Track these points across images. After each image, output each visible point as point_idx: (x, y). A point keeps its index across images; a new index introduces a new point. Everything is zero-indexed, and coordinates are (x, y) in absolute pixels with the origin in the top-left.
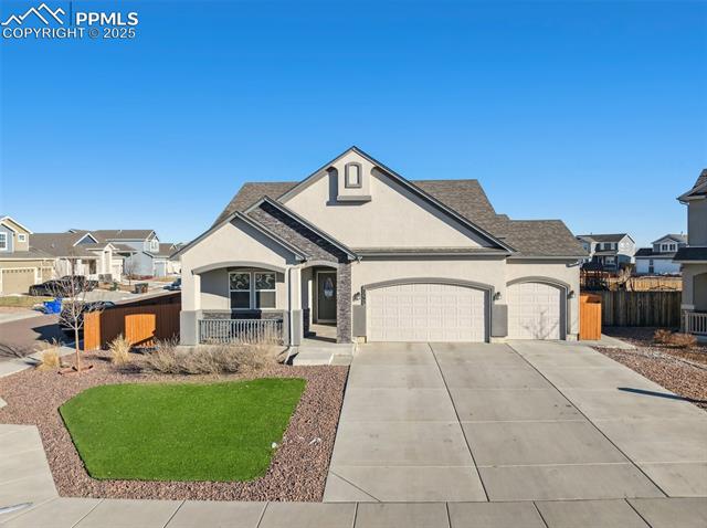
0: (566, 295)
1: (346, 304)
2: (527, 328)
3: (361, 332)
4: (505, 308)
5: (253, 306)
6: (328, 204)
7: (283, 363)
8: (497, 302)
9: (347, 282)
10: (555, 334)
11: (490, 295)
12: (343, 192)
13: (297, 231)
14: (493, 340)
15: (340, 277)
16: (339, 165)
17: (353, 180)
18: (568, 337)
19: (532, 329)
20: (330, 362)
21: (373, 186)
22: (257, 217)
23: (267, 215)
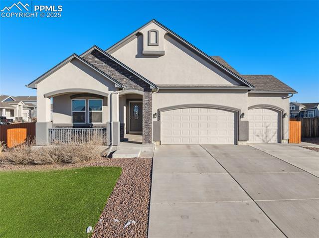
0: (281, 116)
1: (149, 119)
2: (258, 136)
3: (158, 139)
4: (247, 122)
5: (87, 121)
6: (137, 57)
7: (105, 157)
8: (242, 120)
9: (150, 104)
10: (275, 139)
11: (238, 115)
12: (147, 49)
13: (116, 70)
14: (239, 143)
15: (145, 101)
16: (144, 31)
17: (153, 41)
18: (282, 141)
19: (261, 136)
20: (138, 155)
21: (166, 45)
22: (90, 61)
23: (96, 59)
